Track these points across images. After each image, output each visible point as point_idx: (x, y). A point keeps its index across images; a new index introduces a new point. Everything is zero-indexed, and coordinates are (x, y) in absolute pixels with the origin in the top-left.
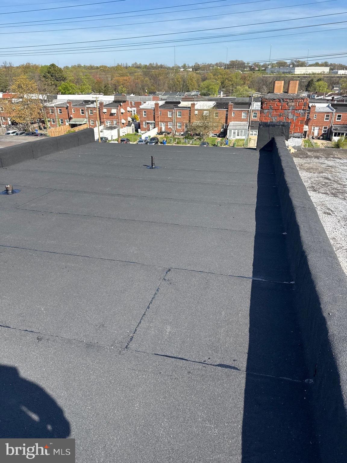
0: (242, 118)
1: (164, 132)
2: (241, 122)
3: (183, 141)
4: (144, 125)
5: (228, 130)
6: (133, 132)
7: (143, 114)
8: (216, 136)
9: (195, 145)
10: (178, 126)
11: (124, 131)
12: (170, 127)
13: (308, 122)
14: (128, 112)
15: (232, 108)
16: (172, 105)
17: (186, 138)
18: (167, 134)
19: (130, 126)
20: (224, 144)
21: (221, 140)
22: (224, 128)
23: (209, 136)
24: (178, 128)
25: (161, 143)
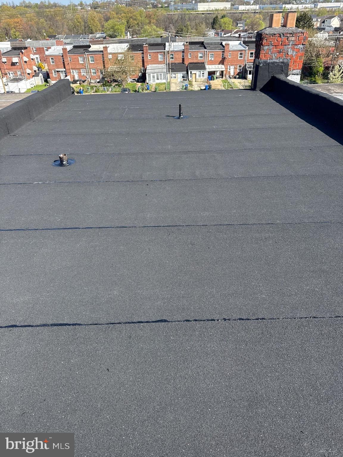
0: (159, 60)
1: (78, 81)
2: (159, 64)
3: (101, 88)
4: (54, 74)
5: (147, 75)
6: (42, 83)
7: (50, 61)
8: (134, 81)
9: (116, 92)
10: (92, 73)
11: (32, 82)
12: (84, 75)
13: (224, 61)
14: (32, 60)
15: (147, 50)
16: (82, 50)
17: (103, 85)
18: (81, 82)
19: (38, 76)
20: (146, 89)
21: (141, 85)
22: (142, 72)
23: (128, 82)
24: (92, 75)
25: (78, 92)
